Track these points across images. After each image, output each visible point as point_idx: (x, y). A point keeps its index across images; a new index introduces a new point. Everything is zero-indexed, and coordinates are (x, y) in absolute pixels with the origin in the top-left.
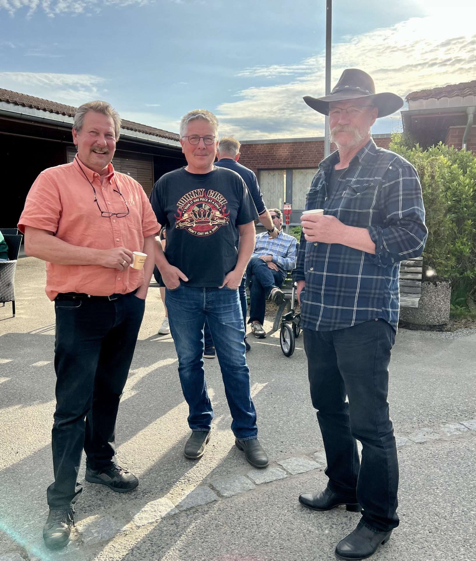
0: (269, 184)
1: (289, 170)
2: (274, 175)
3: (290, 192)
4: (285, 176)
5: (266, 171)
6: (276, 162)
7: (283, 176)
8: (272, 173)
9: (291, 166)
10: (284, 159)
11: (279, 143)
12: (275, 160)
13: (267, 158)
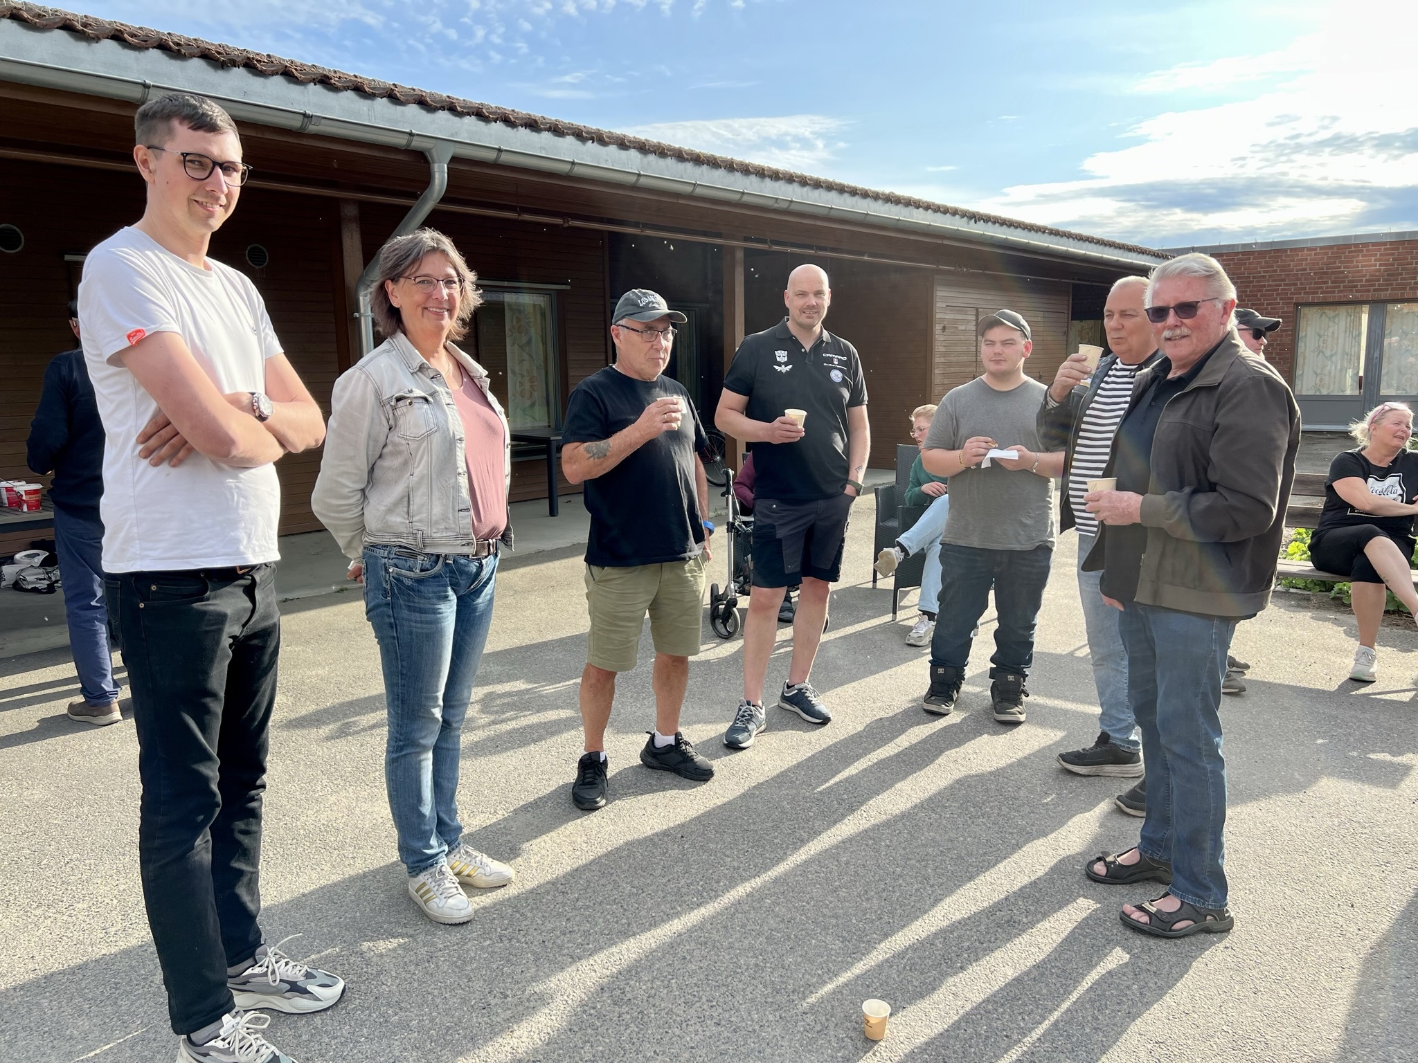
0: (1320, 336)
1: (1378, 305)
2: (1335, 317)
3: (1377, 354)
4: (1365, 318)
5: (1314, 309)
6: (1344, 287)
7: (1360, 319)
8: (1329, 311)
9: (1383, 295)
10: (1367, 281)
11: (1356, 245)
12: (1344, 282)
13: (1321, 278)
